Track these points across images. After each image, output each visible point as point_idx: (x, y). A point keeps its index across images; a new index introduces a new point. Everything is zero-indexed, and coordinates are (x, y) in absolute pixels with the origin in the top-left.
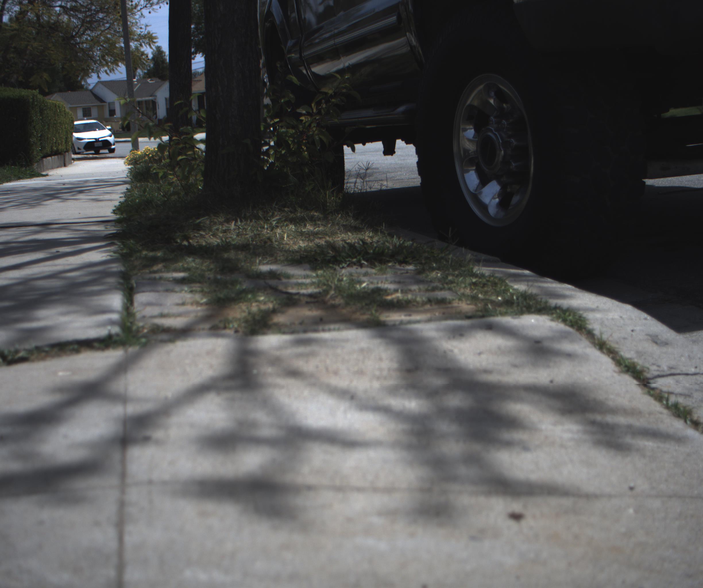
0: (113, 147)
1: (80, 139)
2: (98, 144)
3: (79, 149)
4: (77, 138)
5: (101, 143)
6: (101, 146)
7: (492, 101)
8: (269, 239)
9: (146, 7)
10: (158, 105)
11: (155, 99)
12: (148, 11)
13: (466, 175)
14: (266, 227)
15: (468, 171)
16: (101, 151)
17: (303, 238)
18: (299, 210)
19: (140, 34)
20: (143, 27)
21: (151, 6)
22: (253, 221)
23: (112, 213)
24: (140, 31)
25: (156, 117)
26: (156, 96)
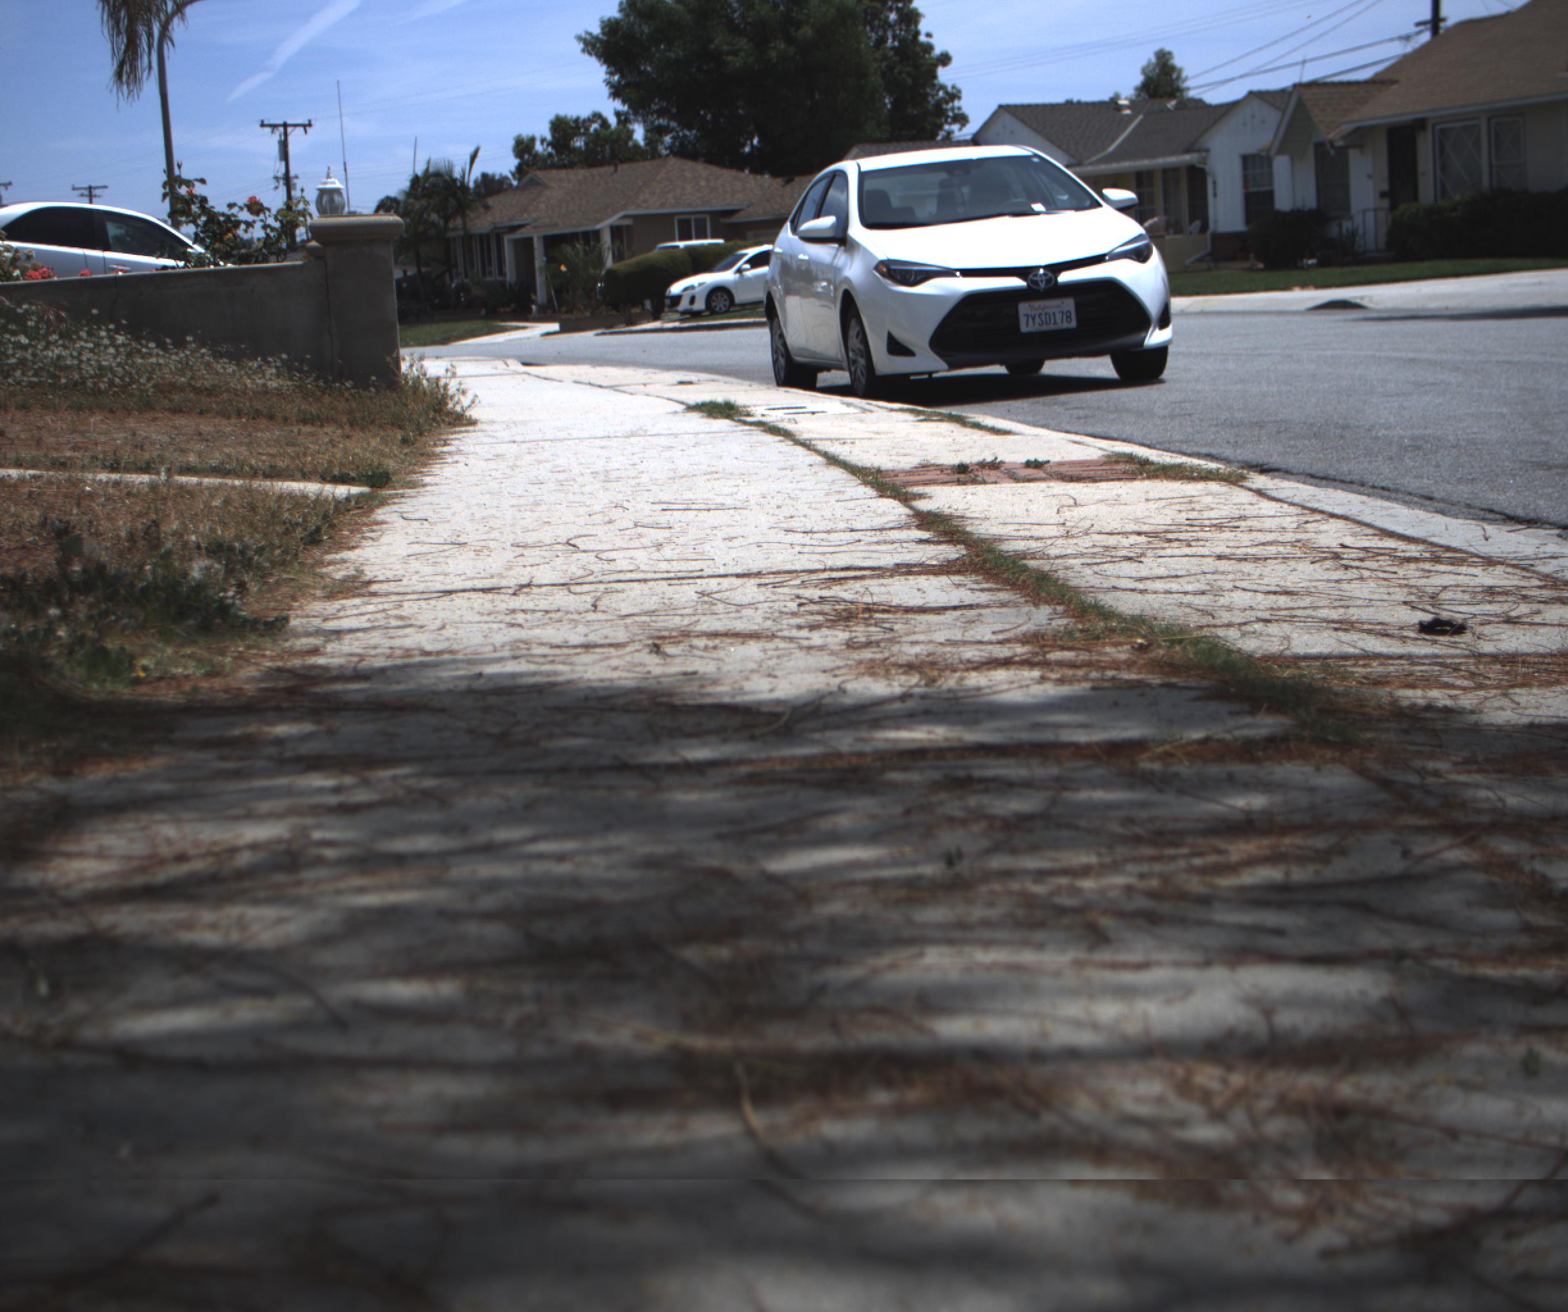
0: (1156, 337)
1: (901, 271)
2: (1040, 315)
3: (896, 347)
4: (882, 263)
5: (1069, 304)
6: (1065, 325)
10: (1214, 183)
11: (1204, 161)
25: (1204, 228)
26: (1207, 151)
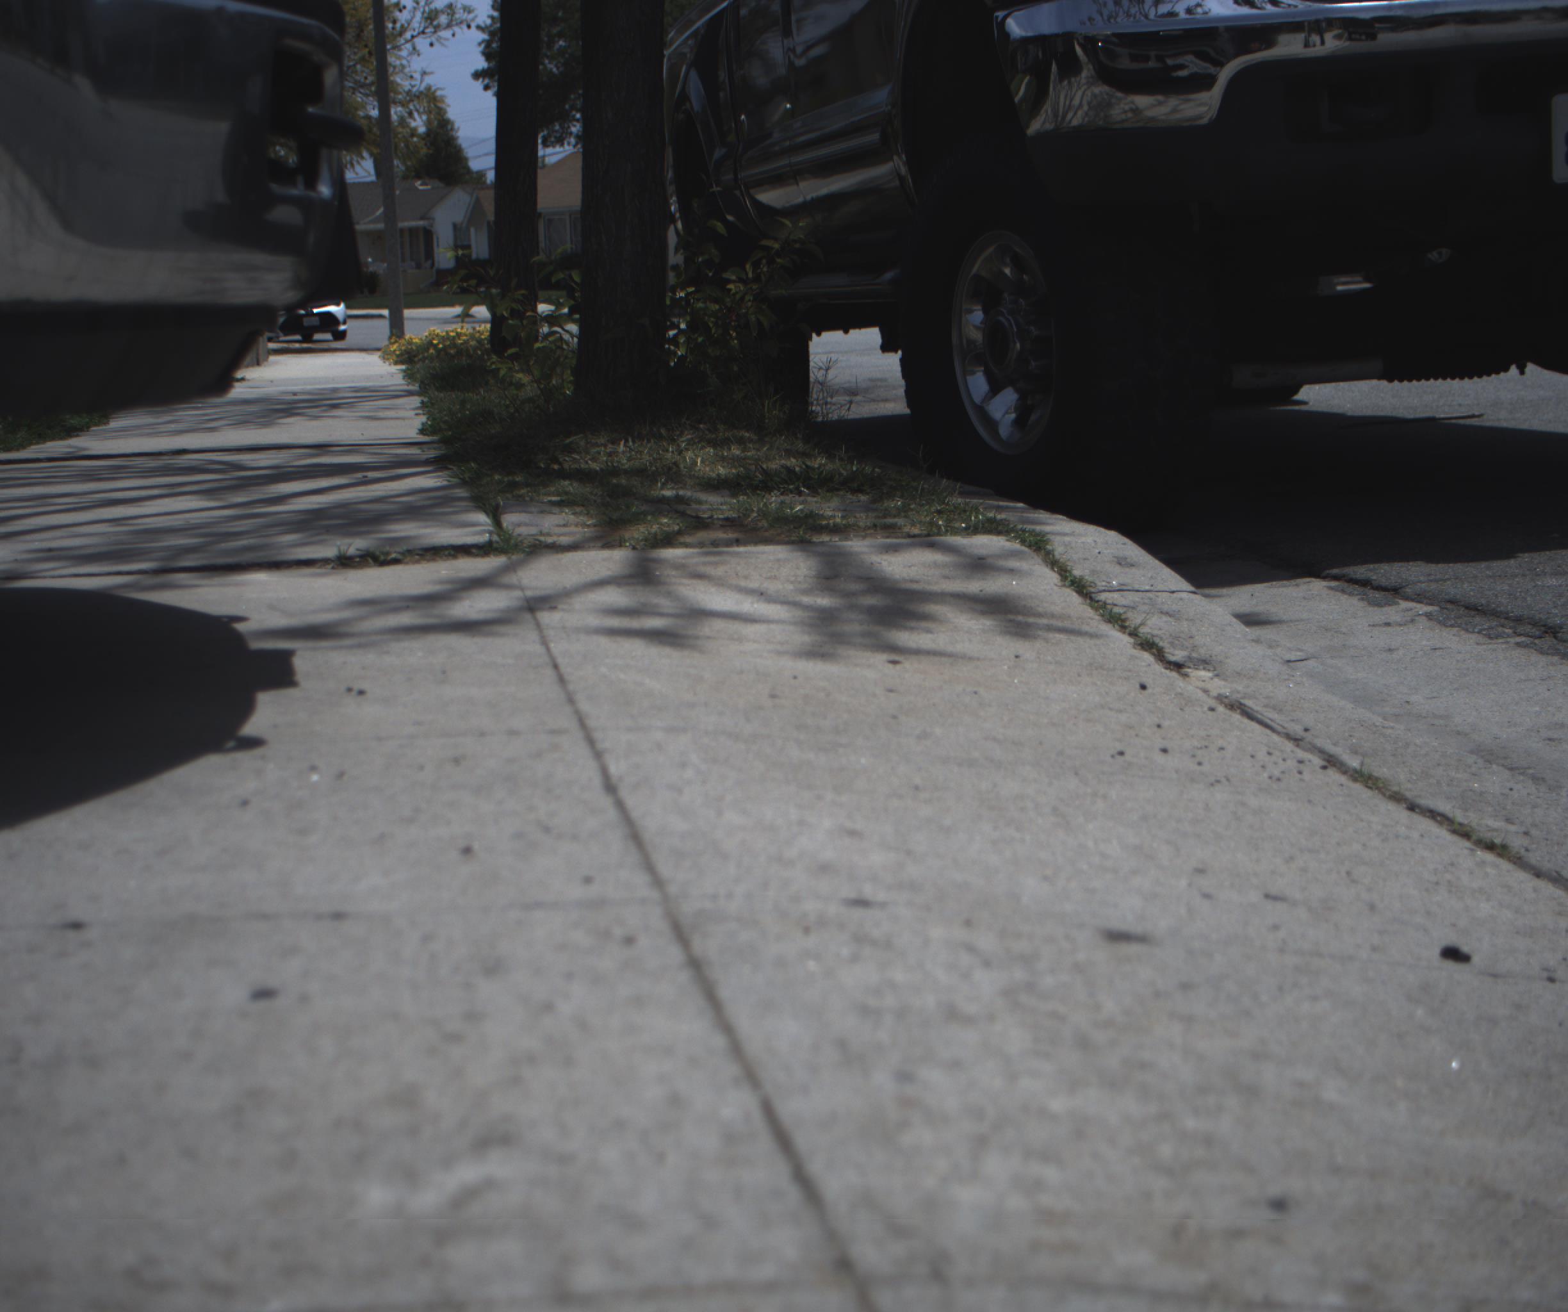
0: (342, 327)
7: (1007, 271)
8: (675, 464)
9: (423, 32)
10: (438, 239)
11: (432, 226)
12: (428, 41)
13: (970, 379)
14: (671, 449)
15: (973, 373)
16: (317, 336)
17: (725, 464)
18: (721, 427)
19: (410, 91)
20: (417, 76)
21: (435, 32)
22: (652, 441)
23: (417, 434)
24: (411, 85)
25: (433, 264)
26: (433, 219)
